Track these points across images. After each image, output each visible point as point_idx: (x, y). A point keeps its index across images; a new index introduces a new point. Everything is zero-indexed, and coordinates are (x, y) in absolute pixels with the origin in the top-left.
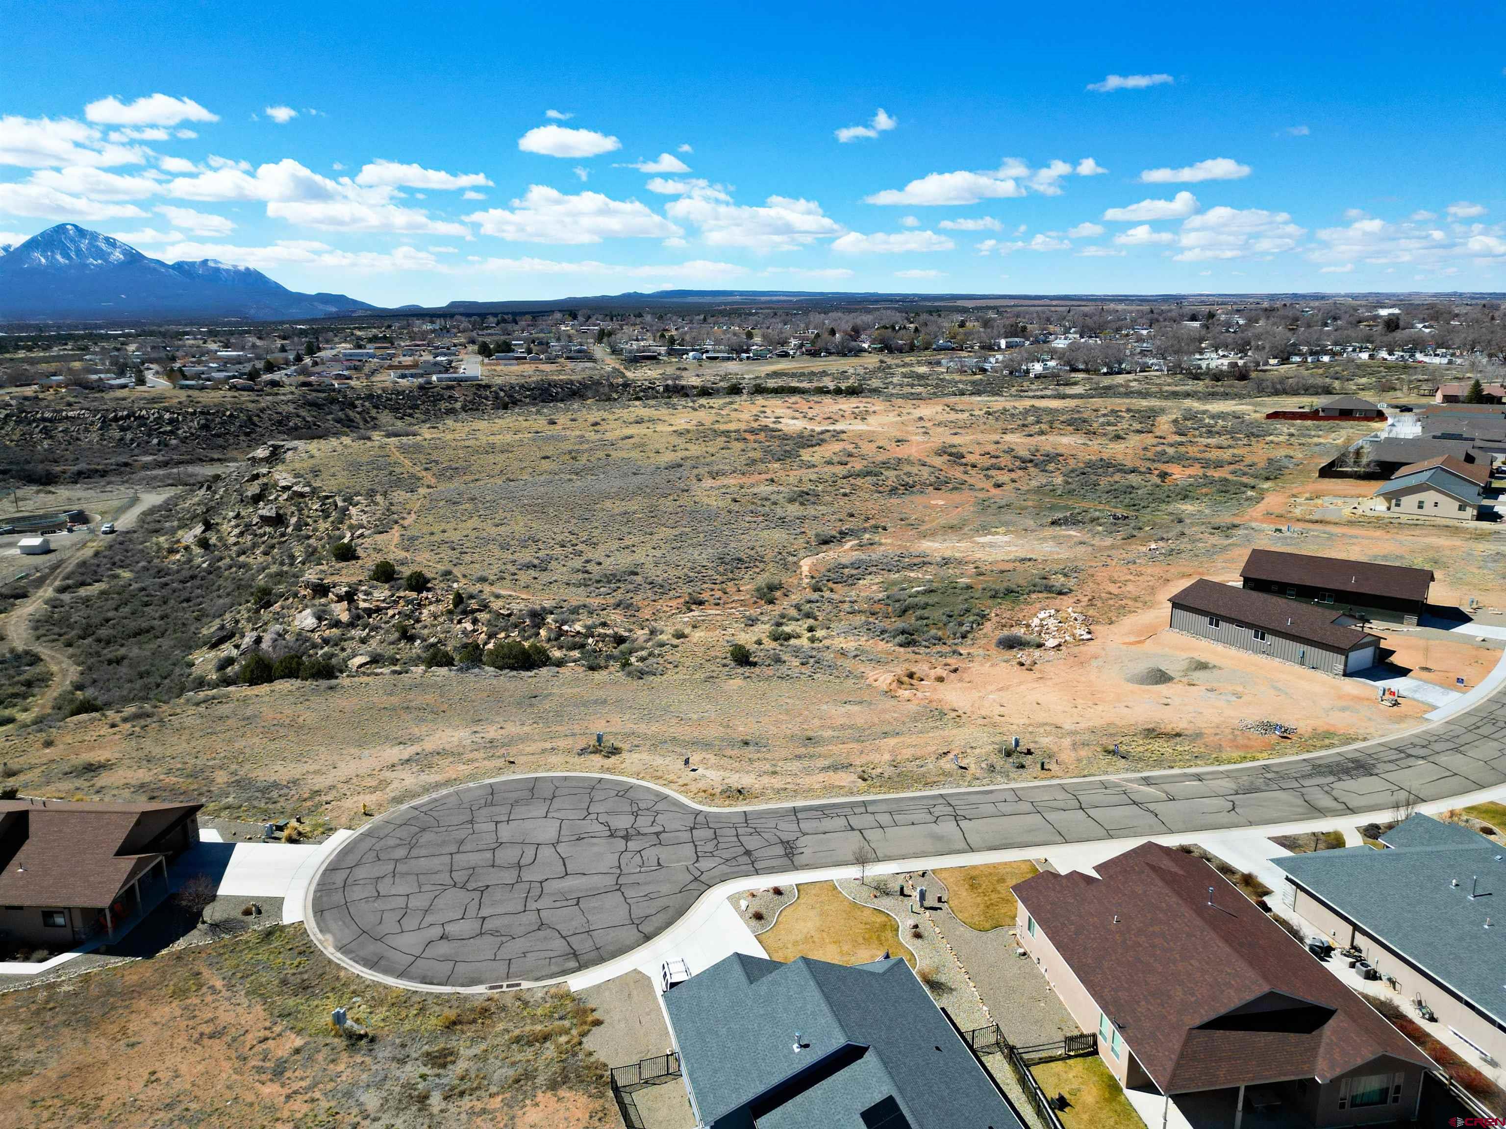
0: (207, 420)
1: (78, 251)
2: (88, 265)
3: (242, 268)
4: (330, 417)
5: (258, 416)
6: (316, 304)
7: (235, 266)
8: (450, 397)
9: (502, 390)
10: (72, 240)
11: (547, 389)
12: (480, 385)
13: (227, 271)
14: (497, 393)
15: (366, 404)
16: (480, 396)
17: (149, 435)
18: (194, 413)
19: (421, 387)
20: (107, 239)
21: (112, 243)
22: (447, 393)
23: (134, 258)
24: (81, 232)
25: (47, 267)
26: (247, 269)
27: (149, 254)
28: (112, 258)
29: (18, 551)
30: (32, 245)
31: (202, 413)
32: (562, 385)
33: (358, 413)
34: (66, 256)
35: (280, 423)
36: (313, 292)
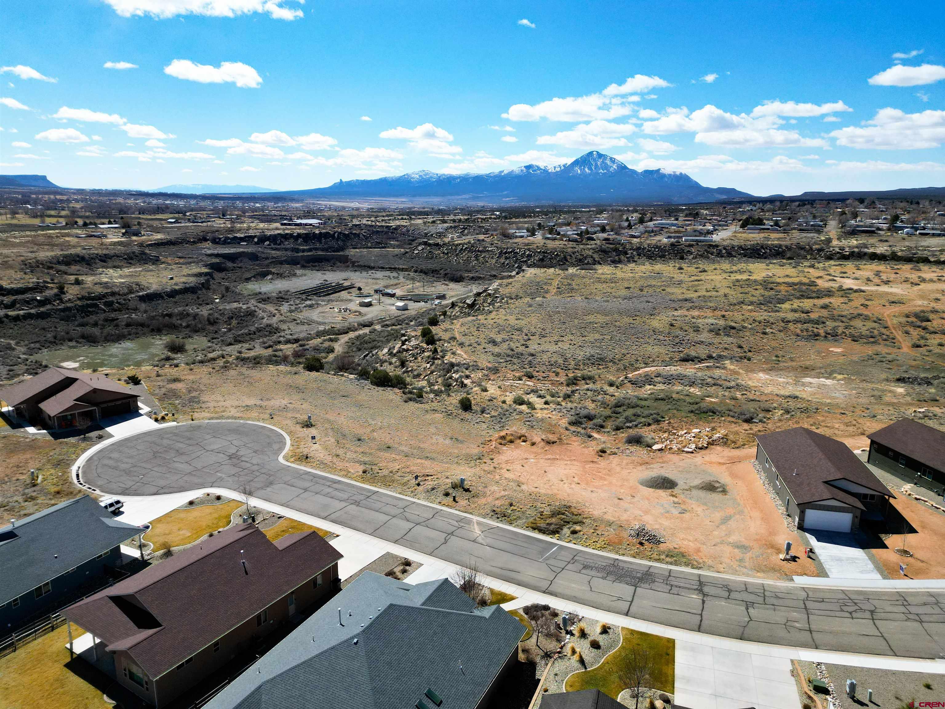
0: (544, 256)
1: (596, 165)
2: (599, 173)
3: (678, 173)
4: (609, 259)
5: (571, 256)
6: (715, 194)
7: (674, 172)
8: (689, 251)
9: (725, 249)
10: (594, 160)
11: (759, 250)
12: (711, 245)
13: (670, 175)
14: (720, 250)
15: (635, 253)
16: (708, 252)
17: (515, 263)
18: (540, 252)
19: (672, 245)
20: (611, 158)
21: (613, 160)
22: (688, 249)
23: (623, 168)
24: (600, 155)
25: (580, 175)
26: (681, 174)
27: (630, 167)
28: (611, 169)
29: (394, 308)
30: (576, 163)
31: (543, 252)
32: (771, 248)
33: (627, 258)
34: (590, 169)
35: (580, 260)
36: (715, 186)
